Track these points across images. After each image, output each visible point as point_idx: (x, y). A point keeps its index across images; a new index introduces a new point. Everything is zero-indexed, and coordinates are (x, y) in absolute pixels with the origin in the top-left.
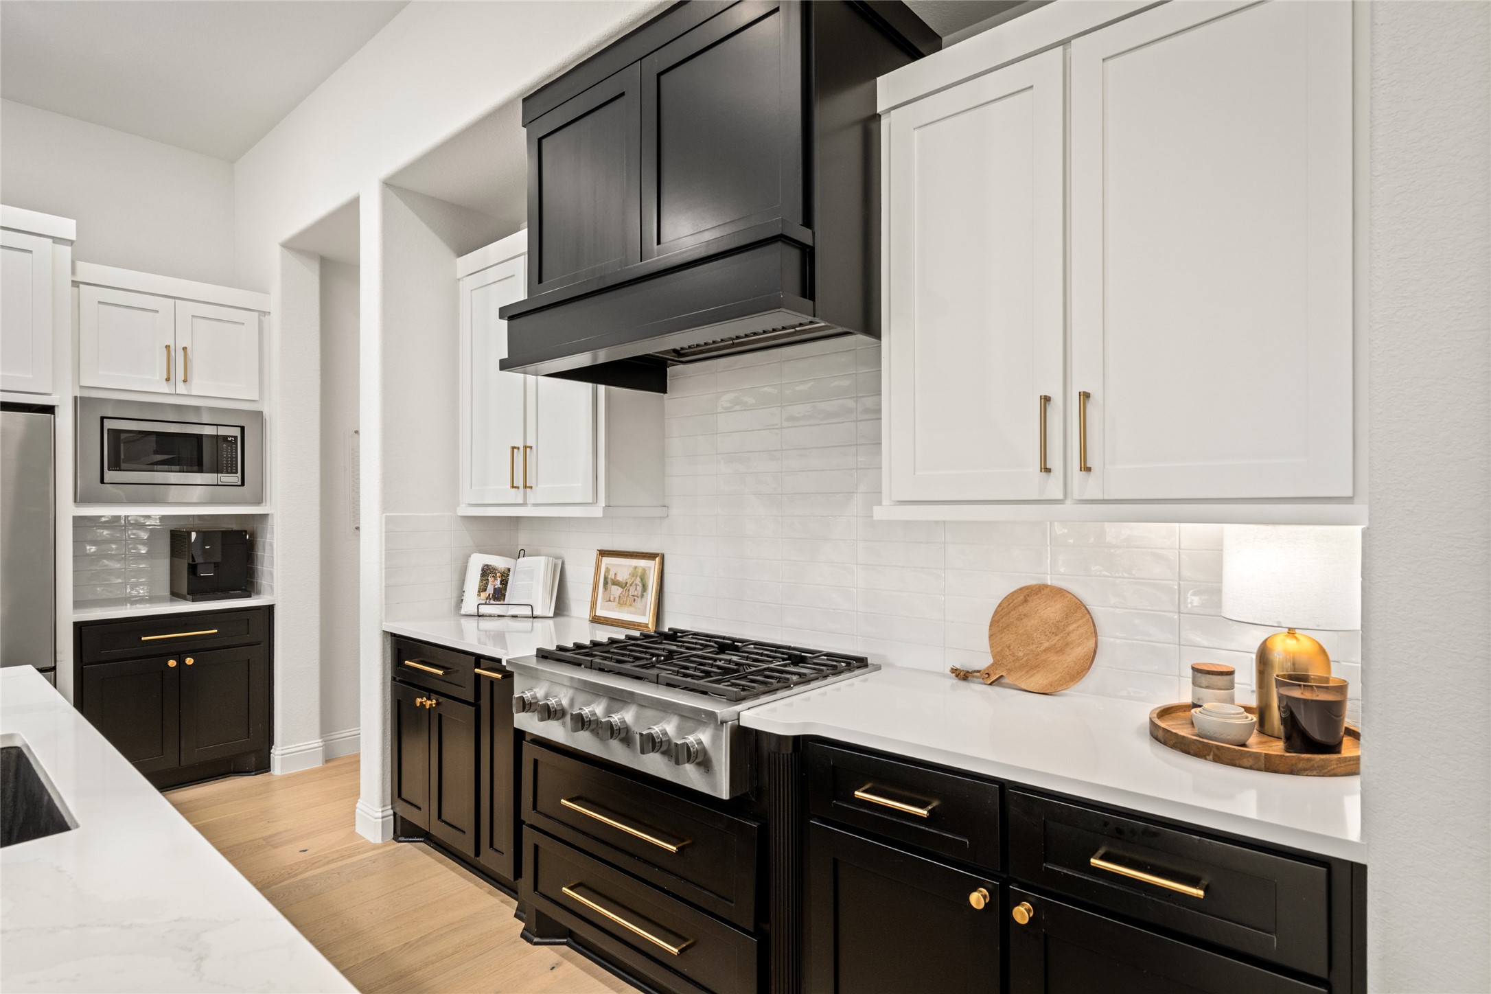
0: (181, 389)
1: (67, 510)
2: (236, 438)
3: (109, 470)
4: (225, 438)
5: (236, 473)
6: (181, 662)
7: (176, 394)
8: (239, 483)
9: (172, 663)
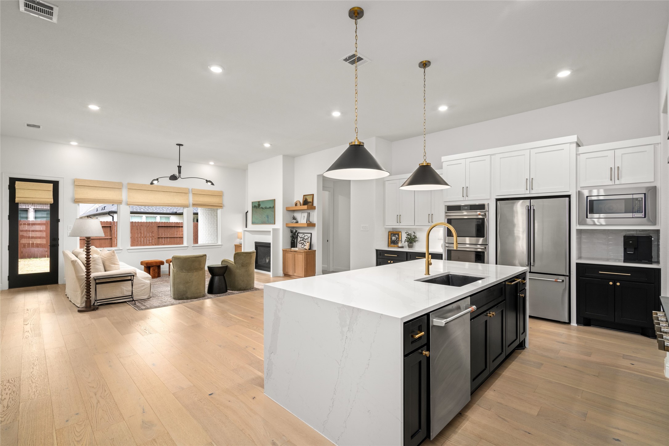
0: (617, 182)
1: (575, 227)
2: (642, 198)
3: (589, 214)
4: (637, 199)
5: (642, 212)
6: (615, 283)
7: (615, 185)
8: (644, 217)
9: (611, 283)
